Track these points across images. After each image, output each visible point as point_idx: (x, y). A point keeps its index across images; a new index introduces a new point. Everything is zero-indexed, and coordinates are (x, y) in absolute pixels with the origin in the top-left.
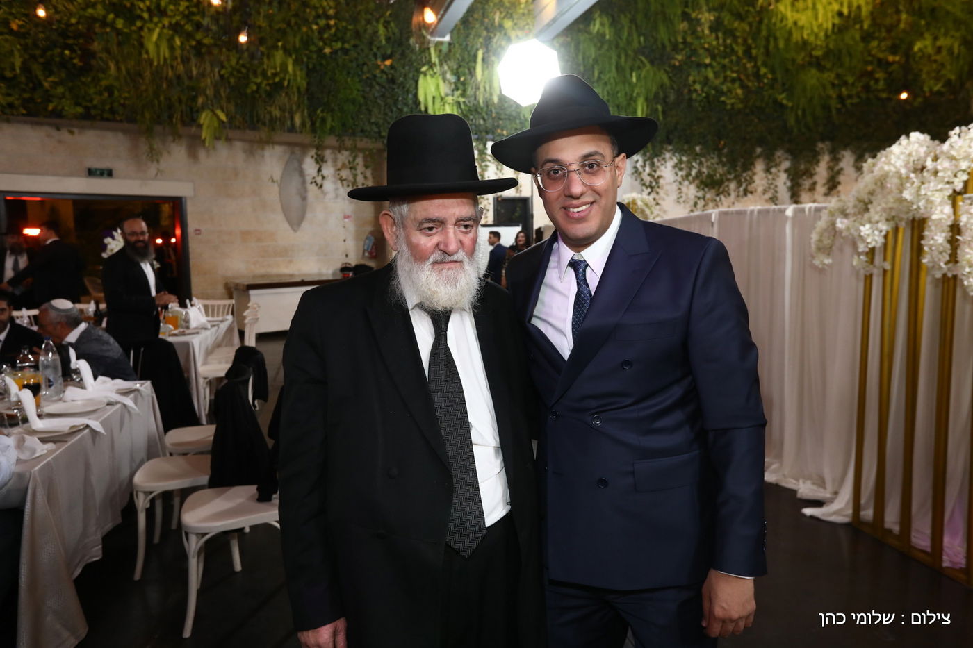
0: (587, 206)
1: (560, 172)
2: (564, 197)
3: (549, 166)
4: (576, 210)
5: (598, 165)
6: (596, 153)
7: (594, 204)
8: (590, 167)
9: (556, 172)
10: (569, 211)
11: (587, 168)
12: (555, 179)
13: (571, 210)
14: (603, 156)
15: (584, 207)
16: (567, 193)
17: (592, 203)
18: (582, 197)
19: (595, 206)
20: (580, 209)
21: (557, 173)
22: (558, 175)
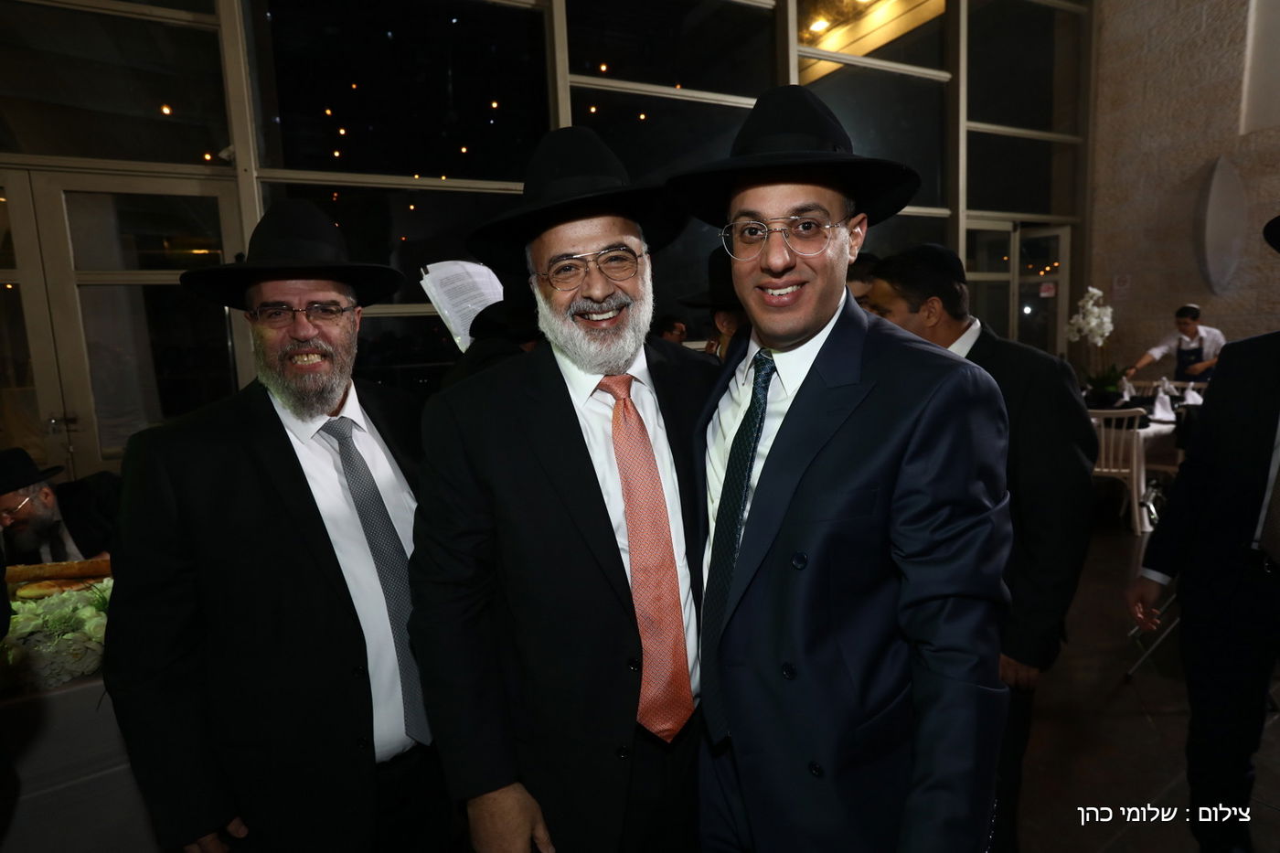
0: (795, 288)
1: (759, 233)
2: (760, 273)
3: (744, 221)
4: (777, 292)
5: (819, 226)
7: (807, 285)
8: (805, 228)
9: (753, 231)
10: (768, 293)
11: (801, 228)
12: (750, 243)
13: (770, 291)
14: (827, 214)
15: (789, 289)
16: (764, 265)
17: (802, 284)
18: (789, 273)
19: (808, 289)
20: (783, 291)
21: (755, 233)
22: (755, 237)
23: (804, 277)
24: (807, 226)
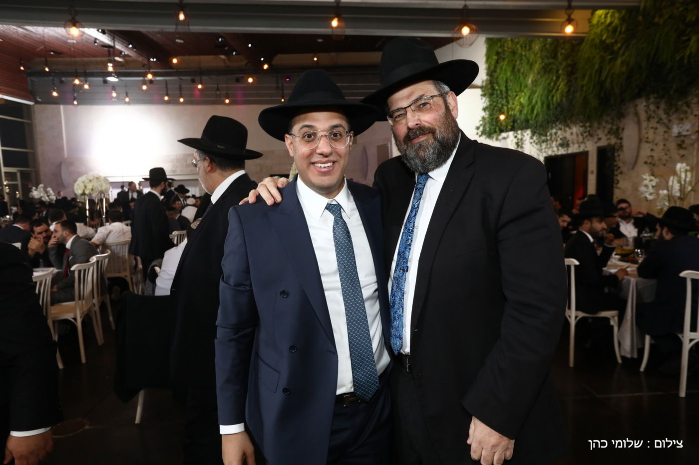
0: (332, 163)
1: (312, 137)
3: (305, 130)
4: (323, 165)
6: (340, 126)
7: (336, 163)
8: (334, 136)
9: (309, 136)
11: (332, 136)
12: (309, 142)
13: (319, 165)
15: (329, 164)
17: (334, 162)
19: (336, 164)
20: (326, 165)
21: (311, 137)
22: (310, 139)
23: (335, 159)
24: (335, 135)
